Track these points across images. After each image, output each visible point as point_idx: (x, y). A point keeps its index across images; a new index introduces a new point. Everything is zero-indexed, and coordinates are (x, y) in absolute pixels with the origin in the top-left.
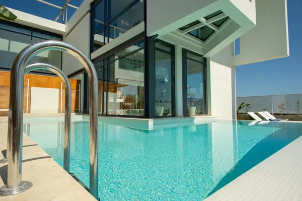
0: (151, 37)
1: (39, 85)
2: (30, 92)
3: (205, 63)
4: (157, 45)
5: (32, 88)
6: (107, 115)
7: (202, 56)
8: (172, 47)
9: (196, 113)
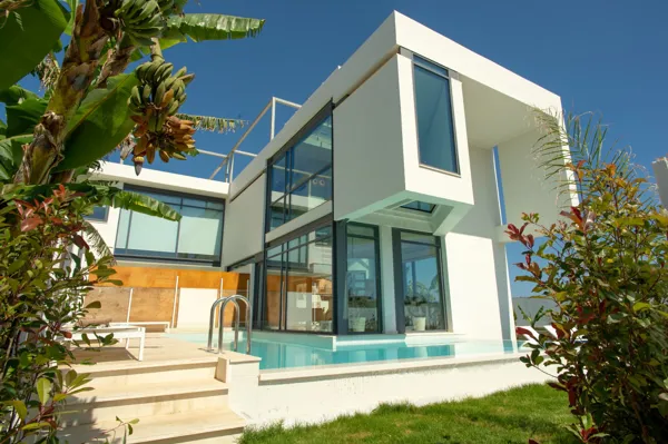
0: (340, 222)
1: (191, 284)
2: (178, 295)
3: (438, 245)
4: (351, 230)
5: (182, 289)
6: (286, 331)
7: (431, 234)
8: (376, 229)
9: (426, 328)
